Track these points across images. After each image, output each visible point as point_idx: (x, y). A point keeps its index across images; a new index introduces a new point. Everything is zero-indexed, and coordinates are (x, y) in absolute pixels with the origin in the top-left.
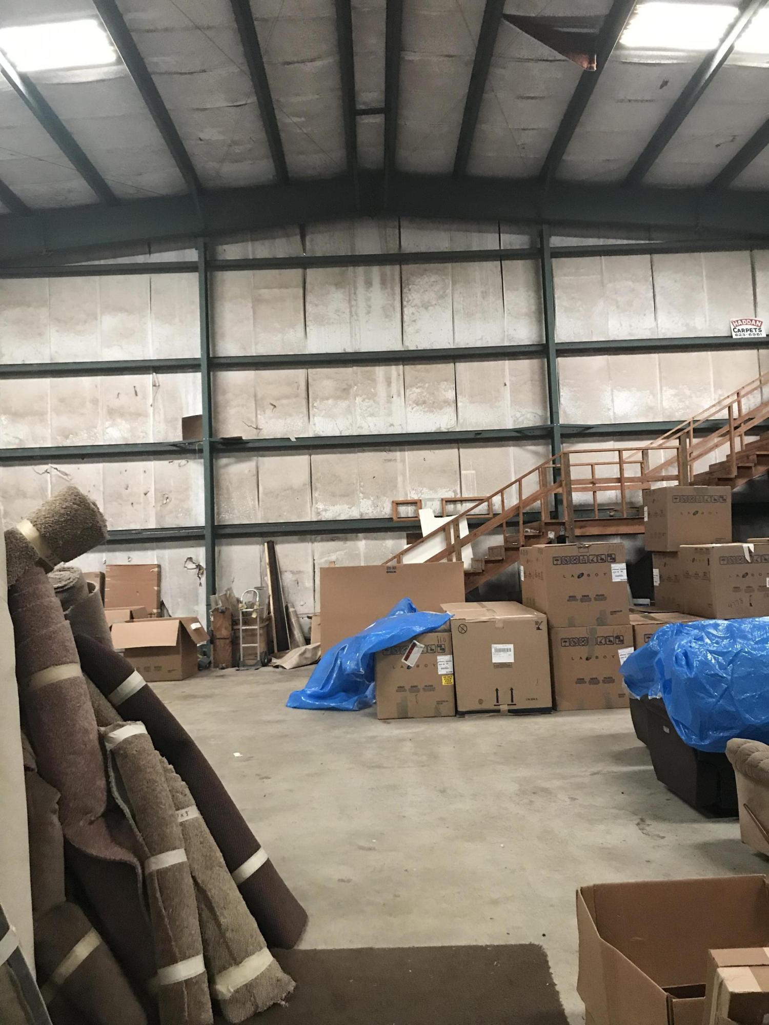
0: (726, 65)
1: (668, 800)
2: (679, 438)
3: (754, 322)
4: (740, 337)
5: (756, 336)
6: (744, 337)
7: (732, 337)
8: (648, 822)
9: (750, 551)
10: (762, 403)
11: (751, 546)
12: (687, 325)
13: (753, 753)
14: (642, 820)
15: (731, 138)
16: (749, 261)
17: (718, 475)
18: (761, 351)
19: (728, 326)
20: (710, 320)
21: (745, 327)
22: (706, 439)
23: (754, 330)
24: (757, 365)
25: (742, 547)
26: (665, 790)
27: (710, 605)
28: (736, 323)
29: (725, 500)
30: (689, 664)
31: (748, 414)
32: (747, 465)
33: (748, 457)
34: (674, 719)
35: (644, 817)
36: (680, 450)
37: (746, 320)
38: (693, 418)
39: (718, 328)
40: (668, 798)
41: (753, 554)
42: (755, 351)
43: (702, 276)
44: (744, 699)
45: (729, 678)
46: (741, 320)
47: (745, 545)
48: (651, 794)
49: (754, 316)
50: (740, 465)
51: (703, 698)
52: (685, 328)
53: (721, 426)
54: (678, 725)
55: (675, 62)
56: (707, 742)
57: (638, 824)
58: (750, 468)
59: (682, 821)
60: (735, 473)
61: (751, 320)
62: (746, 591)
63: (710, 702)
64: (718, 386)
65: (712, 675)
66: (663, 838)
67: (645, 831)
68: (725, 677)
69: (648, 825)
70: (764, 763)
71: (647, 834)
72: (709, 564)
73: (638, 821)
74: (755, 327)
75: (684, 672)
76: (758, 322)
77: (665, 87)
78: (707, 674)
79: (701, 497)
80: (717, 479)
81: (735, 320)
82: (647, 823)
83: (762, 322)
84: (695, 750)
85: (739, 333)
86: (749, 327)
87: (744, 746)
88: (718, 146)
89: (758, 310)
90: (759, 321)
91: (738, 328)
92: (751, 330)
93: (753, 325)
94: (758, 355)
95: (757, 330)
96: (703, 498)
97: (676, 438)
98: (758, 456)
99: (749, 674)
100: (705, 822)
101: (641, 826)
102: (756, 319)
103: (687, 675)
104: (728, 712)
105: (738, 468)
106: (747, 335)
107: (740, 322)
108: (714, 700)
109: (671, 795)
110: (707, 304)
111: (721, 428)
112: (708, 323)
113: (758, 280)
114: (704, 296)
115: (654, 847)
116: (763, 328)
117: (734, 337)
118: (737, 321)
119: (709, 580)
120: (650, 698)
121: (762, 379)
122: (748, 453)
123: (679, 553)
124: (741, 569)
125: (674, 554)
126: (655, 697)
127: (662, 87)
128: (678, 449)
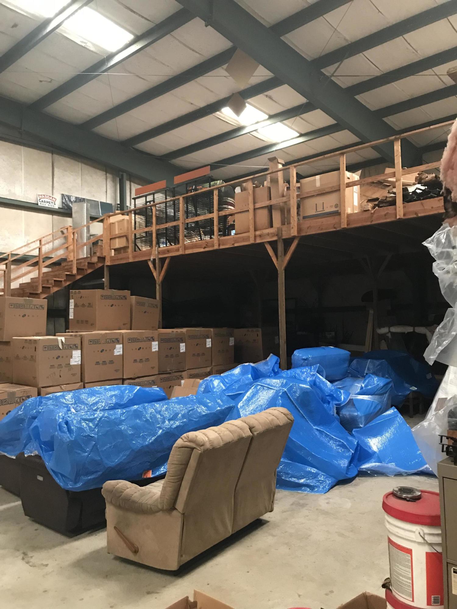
0: (57, 32)
1: (36, 530)
2: (6, 264)
3: (51, 198)
4: (43, 205)
5: (52, 207)
6: (45, 206)
7: (38, 204)
8: (30, 554)
9: (62, 342)
10: (53, 249)
11: (63, 339)
12: (10, 191)
13: (125, 490)
14: (25, 554)
15: (49, 80)
16: (51, 161)
17: (28, 291)
18: (54, 216)
19: (36, 197)
20: (24, 191)
21: (46, 200)
22: (18, 266)
23: (51, 203)
24: (52, 225)
25: (57, 340)
26: (30, 522)
27: (35, 378)
28: (41, 196)
29: (43, 308)
30: (70, 430)
31: (46, 253)
32: (48, 286)
33: (48, 281)
34: (53, 471)
35: (25, 551)
36: (6, 272)
37: (47, 196)
38: (11, 252)
39: (30, 197)
40: (36, 528)
41: (63, 344)
42: (51, 216)
43: (21, 161)
44: (105, 450)
45: (96, 436)
46: (44, 195)
47: (59, 338)
48: (22, 528)
49: (52, 194)
50: (43, 286)
51: (79, 454)
52: (8, 193)
53: (28, 259)
54: (57, 476)
55: (25, 14)
56: (79, 485)
57: (23, 559)
58: (49, 288)
59: (54, 546)
60: (40, 290)
61: (50, 197)
62: (58, 368)
63: (84, 456)
64: (27, 233)
65: (85, 436)
66: (47, 565)
67: (31, 564)
68: (93, 437)
69: (31, 557)
70: (134, 497)
71: (34, 566)
72: (35, 351)
73: (22, 556)
74: (52, 201)
75: (67, 437)
76: (53, 198)
77: (14, 28)
78: (82, 436)
79: (28, 305)
80: (29, 294)
81: (40, 194)
82: (30, 556)
83: (56, 199)
84: (67, 492)
85: (42, 203)
86: (49, 200)
87: (118, 486)
88: (41, 81)
89: (54, 191)
90: (55, 198)
91: (42, 199)
92: (49, 202)
93: (51, 200)
94: (53, 219)
95: (53, 203)
96: (30, 306)
97: (4, 264)
98: (55, 281)
99: (108, 431)
100: (70, 542)
101: (26, 559)
102: (53, 196)
103: (69, 438)
104: (95, 461)
105: (43, 287)
106: (47, 205)
107: (43, 196)
108: (87, 454)
109: (37, 526)
110: (23, 180)
111: (28, 261)
112: (23, 192)
113: (55, 173)
114: (22, 174)
115: (44, 576)
116: (56, 203)
117: (39, 204)
118: (42, 195)
119: (35, 361)
120: (26, 456)
121: (54, 234)
122: (47, 278)
123: (11, 342)
124: (56, 353)
125: (7, 343)
126: (30, 454)
127: (13, 27)
128: (5, 271)
